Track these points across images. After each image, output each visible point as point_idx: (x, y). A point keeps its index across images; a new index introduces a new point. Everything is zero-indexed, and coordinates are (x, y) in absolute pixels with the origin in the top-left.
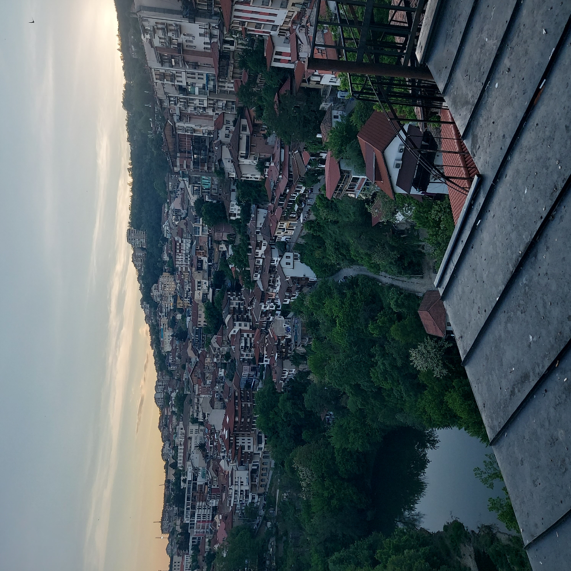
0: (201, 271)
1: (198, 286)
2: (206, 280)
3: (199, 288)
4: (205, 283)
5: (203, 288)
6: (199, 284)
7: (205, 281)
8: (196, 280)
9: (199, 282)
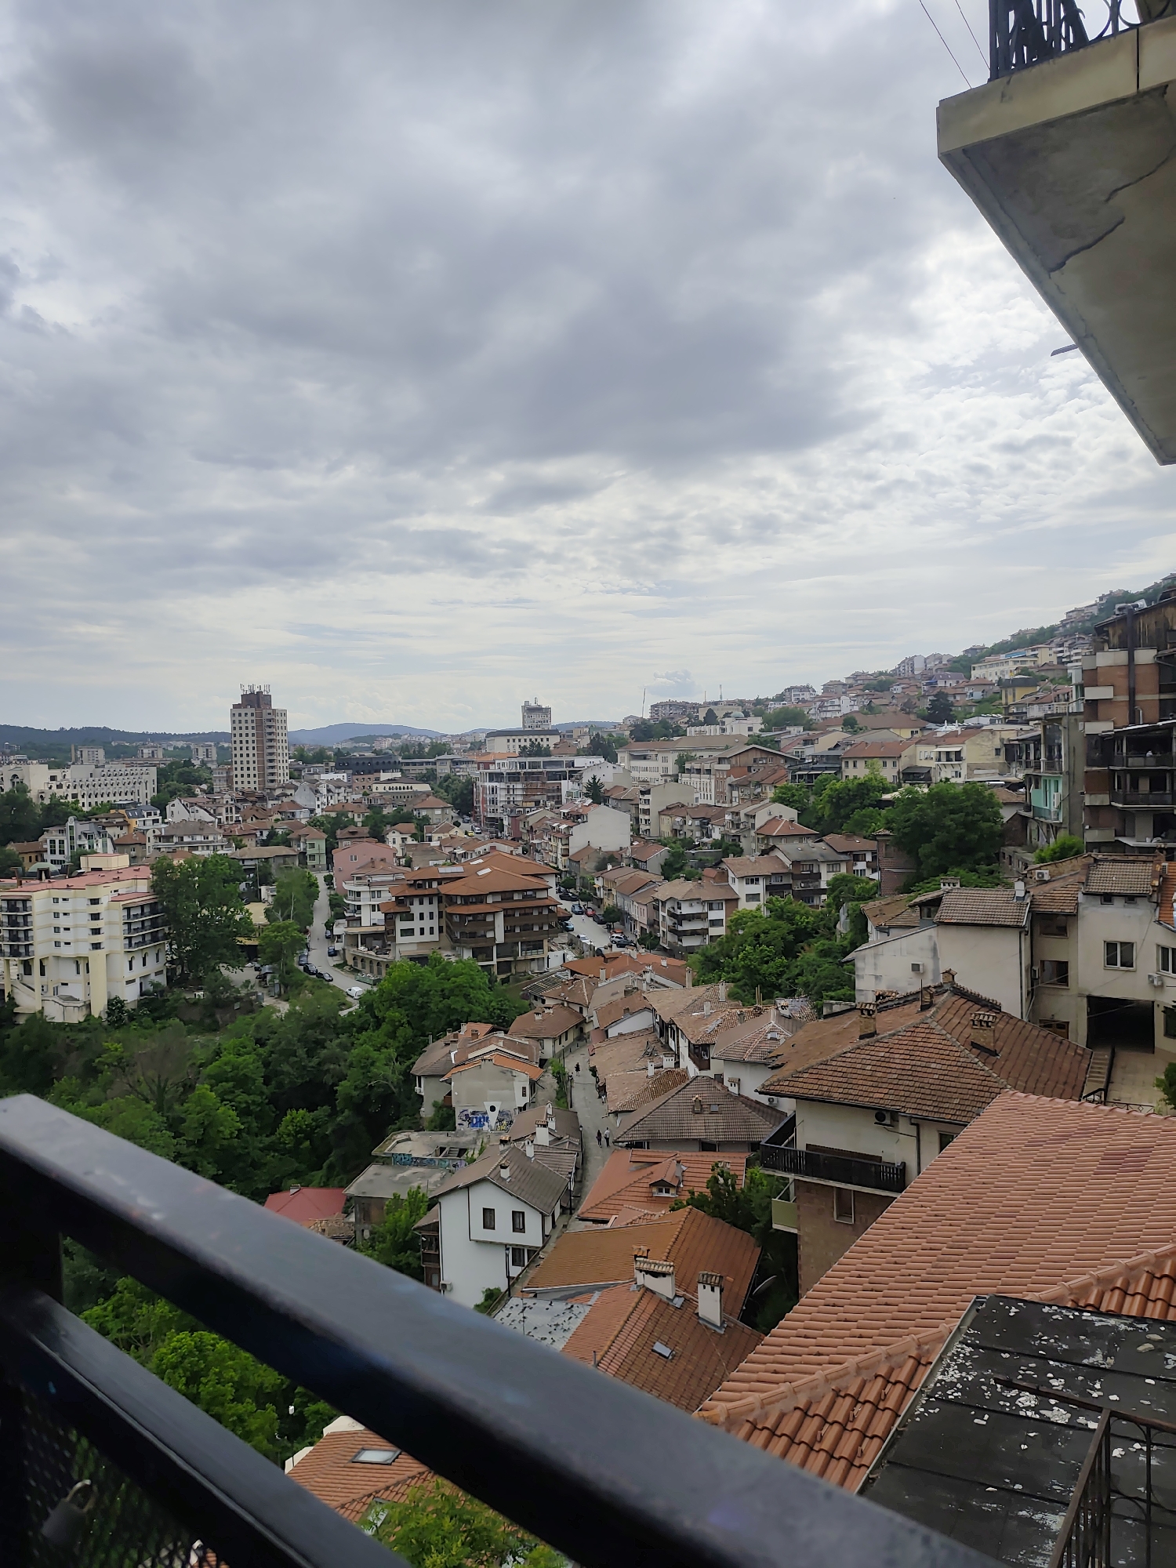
0: (1002, 758)
1: (948, 753)
2: (969, 775)
3: (943, 757)
4: (958, 774)
5: (943, 769)
6: (953, 756)
7: (964, 772)
8: (965, 747)
9: (958, 756)
